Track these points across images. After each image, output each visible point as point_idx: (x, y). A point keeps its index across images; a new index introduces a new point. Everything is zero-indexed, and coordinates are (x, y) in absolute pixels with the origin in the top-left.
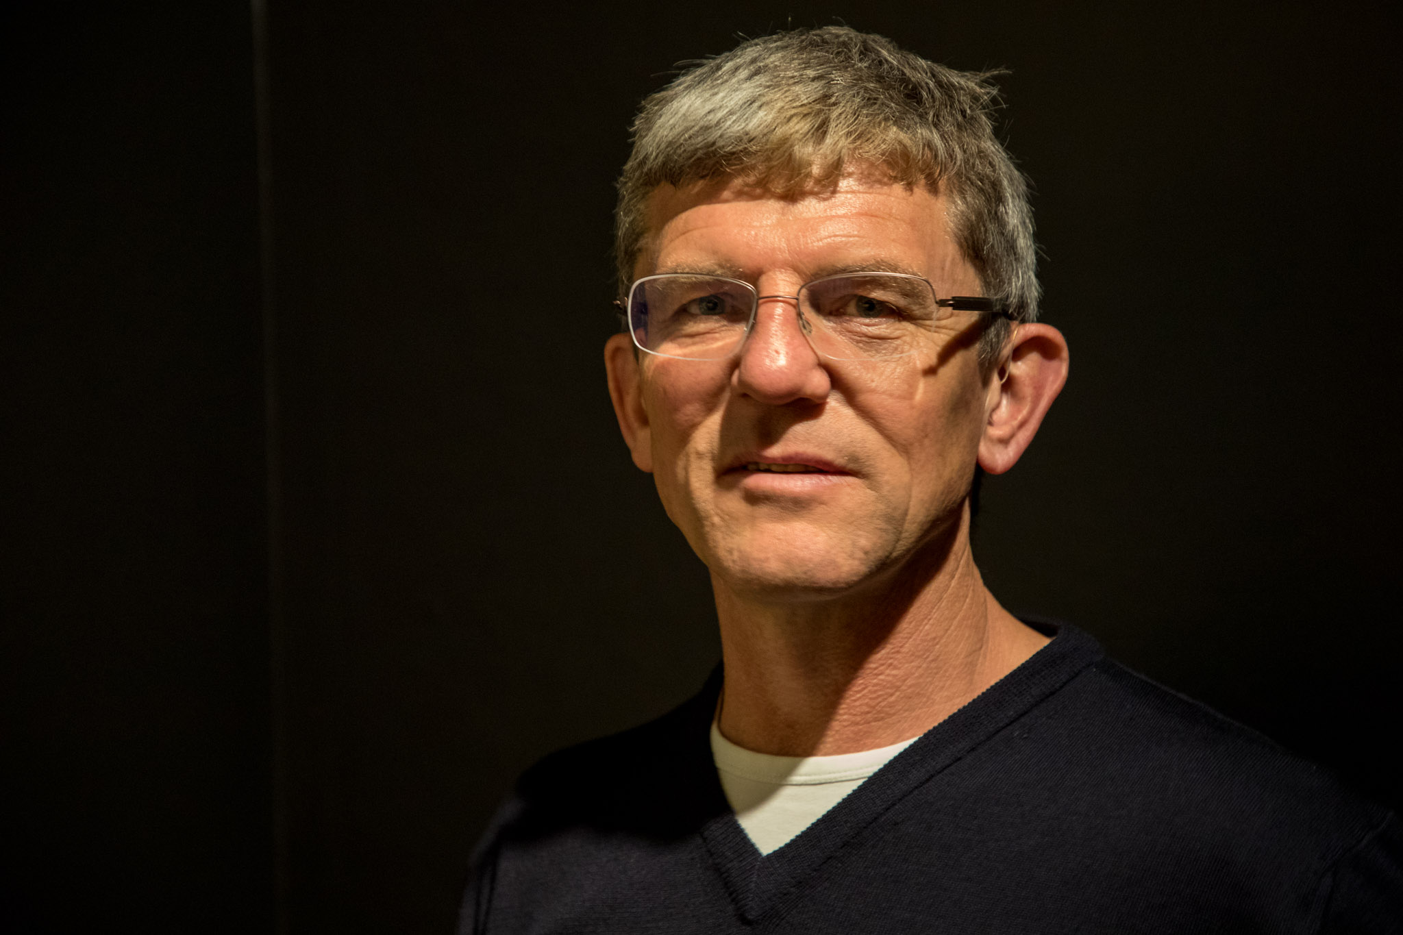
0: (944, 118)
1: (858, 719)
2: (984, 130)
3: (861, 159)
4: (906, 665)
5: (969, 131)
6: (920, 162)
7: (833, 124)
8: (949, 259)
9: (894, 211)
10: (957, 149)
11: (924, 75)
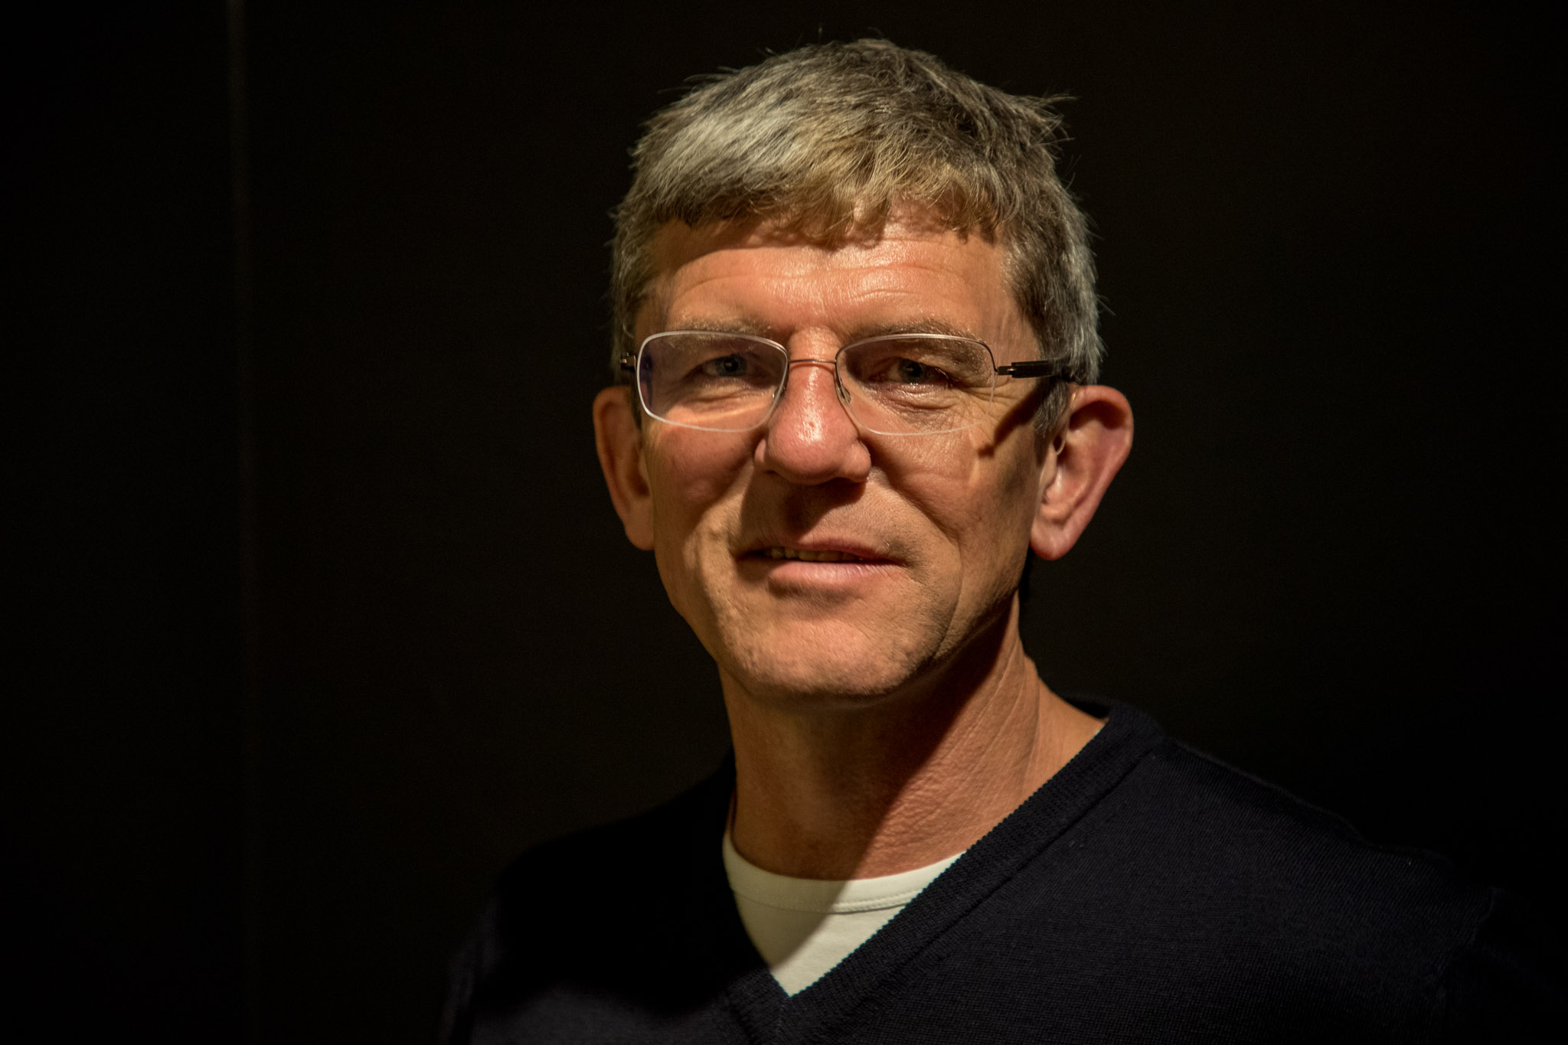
0: (1001, 153)
1: (893, 840)
2: (1046, 167)
3: (910, 201)
4: (949, 779)
5: (1029, 167)
6: (977, 205)
7: (878, 161)
8: (1006, 316)
9: (945, 262)
10: (1016, 189)
11: (978, 100)
